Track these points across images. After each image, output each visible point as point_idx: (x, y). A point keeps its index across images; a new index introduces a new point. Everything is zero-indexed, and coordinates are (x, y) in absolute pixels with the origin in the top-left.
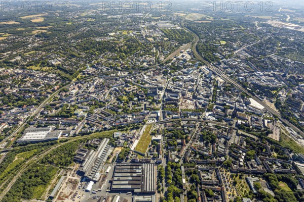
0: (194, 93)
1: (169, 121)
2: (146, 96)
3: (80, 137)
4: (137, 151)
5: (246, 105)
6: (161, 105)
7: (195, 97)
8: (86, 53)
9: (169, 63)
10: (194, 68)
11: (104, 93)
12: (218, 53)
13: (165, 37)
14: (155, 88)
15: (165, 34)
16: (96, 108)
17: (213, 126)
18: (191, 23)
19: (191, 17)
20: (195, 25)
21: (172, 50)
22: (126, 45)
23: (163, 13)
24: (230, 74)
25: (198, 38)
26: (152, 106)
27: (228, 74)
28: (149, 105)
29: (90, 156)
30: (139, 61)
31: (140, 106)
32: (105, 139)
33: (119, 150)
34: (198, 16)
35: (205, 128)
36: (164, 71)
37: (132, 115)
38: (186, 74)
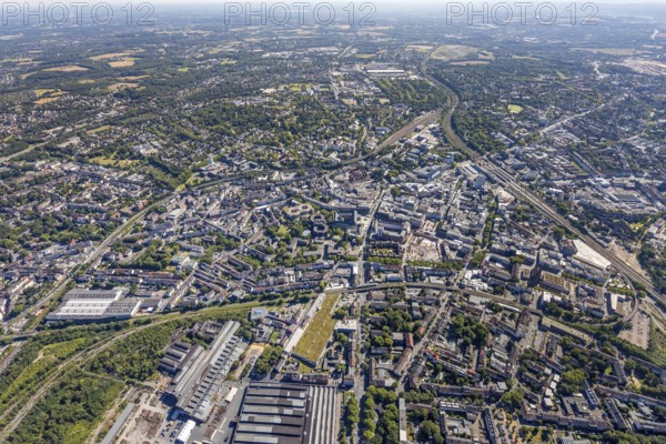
0: (440, 225)
1: (378, 286)
2: (331, 228)
3: (177, 316)
4: (299, 354)
5: (565, 256)
6: (361, 248)
7: (441, 233)
8: (212, 130)
9: (386, 153)
10: (444, 165)
11: (239, 219)
12: (503, 132)
13: (381, 97)
14: (352, 211)
15: (383, 90)
16: (219, 250)
17: (482, 304)
18: (442, 65)
19: (443, 54)
20: (452, 70)
21: (396, 125)
22: (296, 114)
23: (383, 45)
24: (528, 180)
25: (457, 99)
26: (341, 251)
27: (523, 180)
28: (336, 247)
29: (193, 361)
30: (321, 149)
31: (316, 249)
32: (231, 323)
33: (258, 349)
34: (460, 51)
35: (463, 308)
36: (375, 173)
37: (295, 270)
38: (425, 179)
